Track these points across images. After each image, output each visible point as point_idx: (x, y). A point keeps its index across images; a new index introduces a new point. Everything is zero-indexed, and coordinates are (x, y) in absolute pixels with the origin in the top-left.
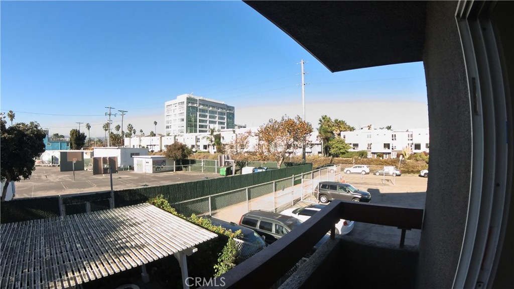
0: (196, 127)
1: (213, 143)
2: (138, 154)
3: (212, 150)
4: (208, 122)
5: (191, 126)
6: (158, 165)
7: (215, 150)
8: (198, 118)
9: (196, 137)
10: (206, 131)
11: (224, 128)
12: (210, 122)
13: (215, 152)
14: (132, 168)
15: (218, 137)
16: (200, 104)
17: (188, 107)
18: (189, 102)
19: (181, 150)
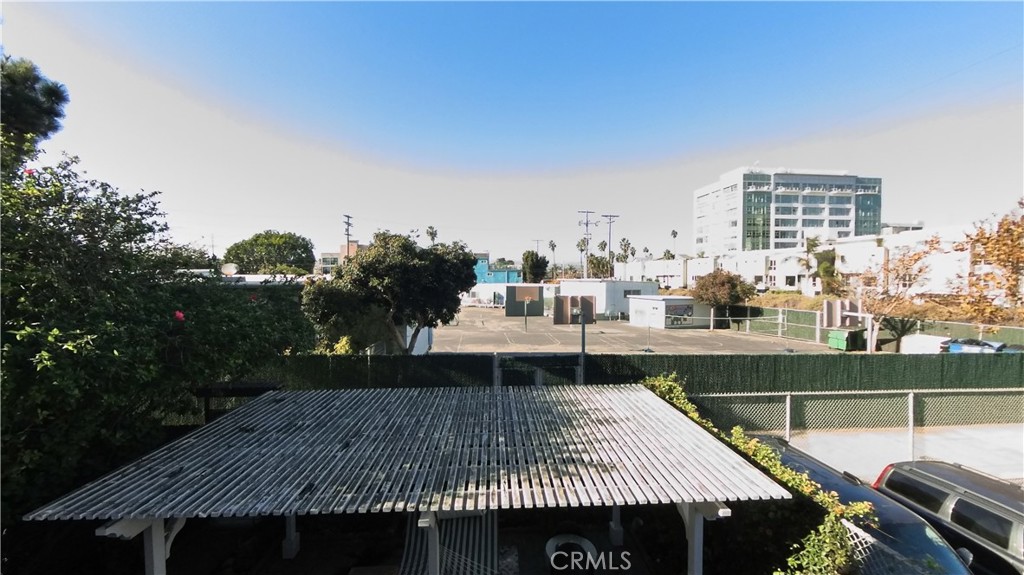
0: (768, 237)
1: (813, 271)
2: (637, 292)
3: (809, 288)
4: (799, 223)
5: (754, 234)
6: (677, 314)
7: (819, 287)
8: (773, 217)
9: (767, 258)
10: (794, 245)
11: (847, 234)
12: (806, 223)
13: (817, 293)
14: (625, 317)
15: (828, 259)
16: (777, 185)
17: (747, 196)
18: (750, 184)
19: (727, 286)
